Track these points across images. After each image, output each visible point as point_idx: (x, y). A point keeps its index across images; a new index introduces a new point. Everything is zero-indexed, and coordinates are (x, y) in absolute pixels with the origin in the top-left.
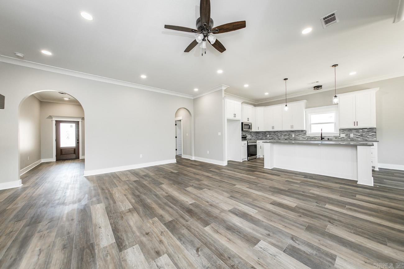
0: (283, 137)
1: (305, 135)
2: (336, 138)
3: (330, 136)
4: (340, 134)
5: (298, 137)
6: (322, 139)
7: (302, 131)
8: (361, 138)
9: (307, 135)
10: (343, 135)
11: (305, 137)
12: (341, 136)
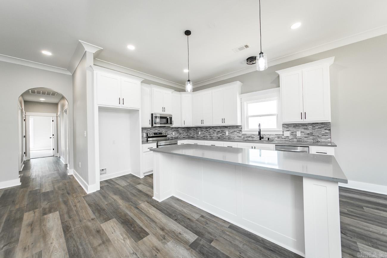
0: (215, 135)
1: (240, 132)
2: (278, 138)
3: (271, 135)
4: (283, 131)
5: (232, 136)
6: (260, 139)
7: (237, 127)
8: (311, 137)
9: (243, 133)
10: (287, 134)
11: (240, 135)
12: (285, 135)
